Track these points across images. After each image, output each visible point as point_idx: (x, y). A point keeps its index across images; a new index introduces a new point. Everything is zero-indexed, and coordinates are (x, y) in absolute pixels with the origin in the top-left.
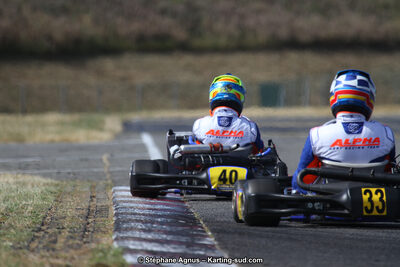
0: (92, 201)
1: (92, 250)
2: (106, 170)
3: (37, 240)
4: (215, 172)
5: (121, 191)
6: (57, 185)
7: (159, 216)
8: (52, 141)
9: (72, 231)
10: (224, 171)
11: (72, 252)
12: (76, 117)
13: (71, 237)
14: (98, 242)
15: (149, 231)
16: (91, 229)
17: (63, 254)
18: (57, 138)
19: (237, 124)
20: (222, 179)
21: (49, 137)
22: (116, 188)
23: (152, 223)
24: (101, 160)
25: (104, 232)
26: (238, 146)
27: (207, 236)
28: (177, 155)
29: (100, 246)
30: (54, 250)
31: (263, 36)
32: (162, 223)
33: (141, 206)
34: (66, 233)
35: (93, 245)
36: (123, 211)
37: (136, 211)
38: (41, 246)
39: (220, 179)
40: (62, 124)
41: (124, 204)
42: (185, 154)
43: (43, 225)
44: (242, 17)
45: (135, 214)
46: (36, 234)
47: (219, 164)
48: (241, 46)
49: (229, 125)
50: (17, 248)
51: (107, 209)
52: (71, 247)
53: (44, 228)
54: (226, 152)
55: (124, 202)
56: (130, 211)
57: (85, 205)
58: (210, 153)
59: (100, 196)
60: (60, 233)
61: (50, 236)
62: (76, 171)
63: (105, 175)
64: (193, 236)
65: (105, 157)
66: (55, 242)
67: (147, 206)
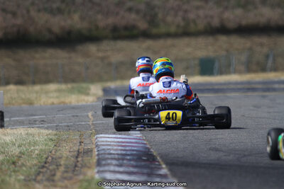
0: (81, 145)
1: (81, 181)
2: (90, 123)
3: (41, 175)
4: (163, 114)
5: (101, 137)
6: (56, 135)
7: (128, 155)
8: (53, 104)
9: (67, 167)
10: (169, 113)
11: (66, 182)
12: (70, 86)
13: (66, 172)
14: (85, 175)
15: (120, 166)
16: (80, 166)
17: (60, 184)
18: (56, 101)
19: (174, 85)
20: (168, 118)
21: (50, 101)
22: (98, 136)
23: (123, 159)
24: (88, 116)
25: (89, 168)
26: (177, 98)
27: (162, 168)
28: (141, 105)
29: (87, 178)
30: (53, 181)
31: (201, 25)
32: (130, 160)
33: (115, 148)
34: (62, 169)
35: (81, 177)
36: (103, 152)
37: (112, 152)
38: (44, 178)
39: (166, 118)
40: (59, 91)
41: (104, 147)
42: (146, 104)
43: (46, 163)
44: (186, 11)
45: (111, 154)
46: (41, 170)
47: (165, 110)
48: (186, 33)
49: (170, 86)
50: (27, 180)
51: (91, 151)
52: (65, 178)
53: (47, 165)
54: (170, 102)
55: (103, 145)
56: (108, 152)
57: (76, 148)
58: (160, 102)
59: (87, 141)
60: (58, 169)
61: (51, 171)
62: (69, 124)
63: (90, 126)
64: (152, 168)
65: (90, 114)
66: (54, 175)
67: (120, 148)
